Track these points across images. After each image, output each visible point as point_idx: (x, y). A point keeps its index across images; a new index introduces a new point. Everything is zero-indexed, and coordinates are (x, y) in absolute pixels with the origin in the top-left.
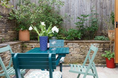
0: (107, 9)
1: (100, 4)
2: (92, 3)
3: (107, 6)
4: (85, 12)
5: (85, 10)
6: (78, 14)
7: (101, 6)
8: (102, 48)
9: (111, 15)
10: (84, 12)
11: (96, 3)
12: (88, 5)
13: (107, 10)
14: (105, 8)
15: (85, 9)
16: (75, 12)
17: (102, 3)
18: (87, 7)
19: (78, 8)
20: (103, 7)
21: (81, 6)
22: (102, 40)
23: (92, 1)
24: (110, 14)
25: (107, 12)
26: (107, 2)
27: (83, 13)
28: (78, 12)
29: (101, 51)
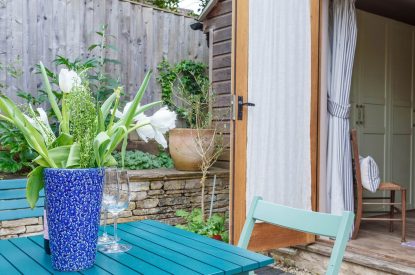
0: (145, 44)
1: (122, 21)
2: (90, 15)
3: (145, 36)
4: (57, 50)
5: (57, 38)
6: (26, 54)
7: (125, 31)
8: (156, 202)
9: (160, 70)
10: (54, 45)
11: (107, 17)
12: (74, 17)
13: (145, 50)
14: (139, 41)
15: (61, 33)
16: (14, 41)
17: (128, 19)
18: (69, 29)
19: (26, 26)
20: (133, 36)
21: (42, 21)
22: (144, 168)
23: (90, 5)
24: (155, 65)
25: (145, 58)
26: (145, 21)
27: (50, 50)
28: (25, 45)
29: (154, 211)
